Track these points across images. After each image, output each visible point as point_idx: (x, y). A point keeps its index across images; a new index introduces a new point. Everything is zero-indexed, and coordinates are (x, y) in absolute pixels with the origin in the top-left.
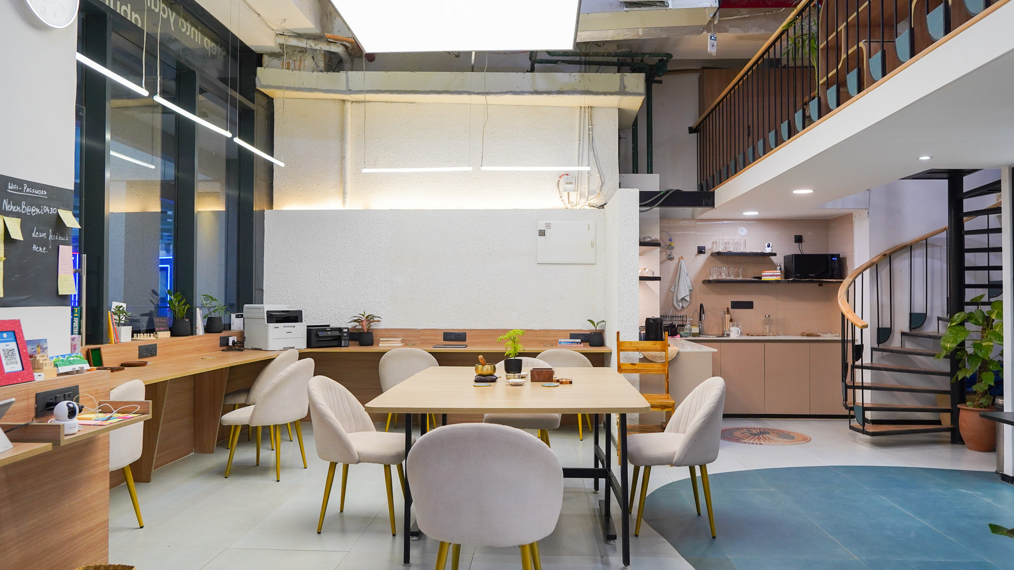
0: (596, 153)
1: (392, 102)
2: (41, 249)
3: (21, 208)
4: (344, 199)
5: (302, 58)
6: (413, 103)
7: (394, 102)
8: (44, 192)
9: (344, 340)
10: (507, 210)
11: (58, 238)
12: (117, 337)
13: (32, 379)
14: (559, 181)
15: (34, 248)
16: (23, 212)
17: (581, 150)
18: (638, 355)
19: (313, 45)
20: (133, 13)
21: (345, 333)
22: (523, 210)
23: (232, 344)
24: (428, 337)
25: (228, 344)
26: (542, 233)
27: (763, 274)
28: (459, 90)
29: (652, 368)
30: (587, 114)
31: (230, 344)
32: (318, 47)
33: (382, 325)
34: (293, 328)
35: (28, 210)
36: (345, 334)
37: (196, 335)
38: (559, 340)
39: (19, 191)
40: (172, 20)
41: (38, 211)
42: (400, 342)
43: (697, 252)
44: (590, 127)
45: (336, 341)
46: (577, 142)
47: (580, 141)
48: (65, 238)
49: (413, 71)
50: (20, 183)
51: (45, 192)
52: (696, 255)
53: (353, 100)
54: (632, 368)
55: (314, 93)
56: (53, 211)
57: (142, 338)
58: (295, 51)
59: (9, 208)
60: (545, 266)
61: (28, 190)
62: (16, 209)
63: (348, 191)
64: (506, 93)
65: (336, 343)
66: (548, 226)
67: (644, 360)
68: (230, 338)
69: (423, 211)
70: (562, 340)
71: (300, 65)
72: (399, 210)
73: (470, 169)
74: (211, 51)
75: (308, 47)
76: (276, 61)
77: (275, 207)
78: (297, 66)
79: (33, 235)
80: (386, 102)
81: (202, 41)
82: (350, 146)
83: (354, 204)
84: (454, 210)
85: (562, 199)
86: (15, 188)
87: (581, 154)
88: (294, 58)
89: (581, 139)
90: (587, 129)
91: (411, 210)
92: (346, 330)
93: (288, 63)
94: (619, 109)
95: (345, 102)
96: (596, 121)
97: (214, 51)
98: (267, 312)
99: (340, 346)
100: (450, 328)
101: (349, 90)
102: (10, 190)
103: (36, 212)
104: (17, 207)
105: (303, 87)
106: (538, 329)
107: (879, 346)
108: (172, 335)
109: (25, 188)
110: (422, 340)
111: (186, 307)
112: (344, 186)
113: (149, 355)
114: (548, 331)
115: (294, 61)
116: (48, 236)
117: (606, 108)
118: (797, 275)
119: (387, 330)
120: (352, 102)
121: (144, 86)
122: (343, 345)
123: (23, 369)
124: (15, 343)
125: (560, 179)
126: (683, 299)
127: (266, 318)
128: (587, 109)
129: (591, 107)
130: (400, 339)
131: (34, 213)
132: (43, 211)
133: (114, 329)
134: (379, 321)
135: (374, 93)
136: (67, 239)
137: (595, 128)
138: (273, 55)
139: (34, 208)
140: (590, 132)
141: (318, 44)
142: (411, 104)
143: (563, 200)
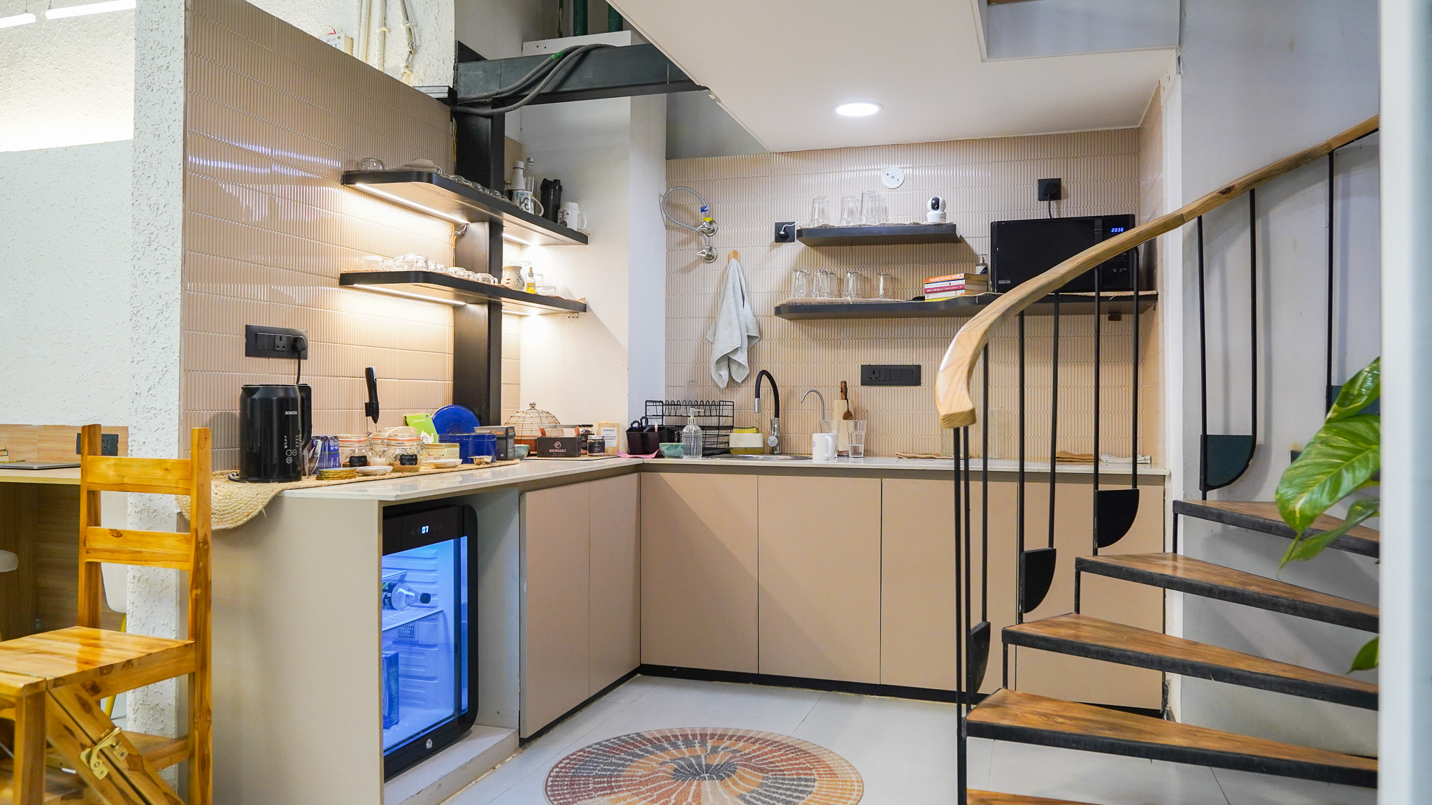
27: (926, 286)
29: (157, 550)
43: (773, 239)
52: (772, 247)
54: (111, 546)
107: (1204, 498)
118: (1000, 282)
126: (727, 359)
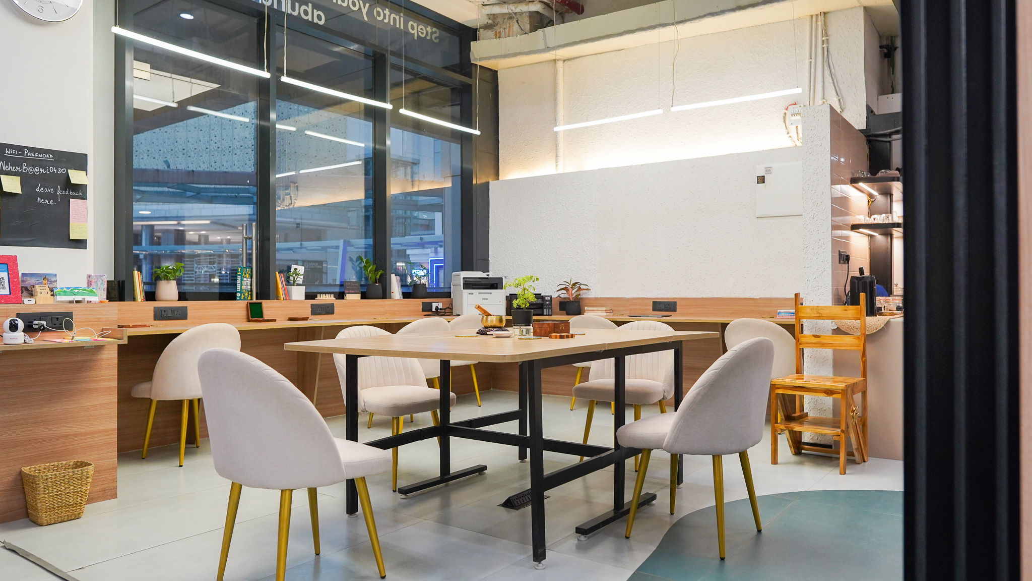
0: (833, 71)
1: (601, 53)
2: (47, 201)
3: (21, 168)
4: (557, 162)
5: (511, 24)
6: (621, 50)
7: (603, 53)
8: (49, 156)
9: (546, 308)
10: (721, 156)
11: (69, 192)
12: (288, 294)
13: (21, 302)
14: (785, 114)
15: (38, 200)
16: (23, 171)
17: (813, 70)
18: (829, 325)
19: (513, 8)
20: (315, 11)
21: (548, 300)
22: (739, 154)
23: (435, 309)
24: (637, 307)
25: (432, 309)
26: (761, 180)
28: (653, 24)
29: (841, 342)
30: (819, 23)
31: (434, 310)
32: (518, 10)
33: (592, 294)
34: (490, 295)
35: (30, 170)
36: (548, 303)
37: (390, 298)
38: (778, 311)
39: (18, 154)
40: (364, 11)
41: (42, 171)
42: (604, 312)
44: (824, 38)
45: (540, 310)
46: (807, 61)
47: (811, 58)
48: (79, 193)
49: (604, 14)
50: (20, 149)
51: (51, 155)
53: (565, 58)
54: (814, 341)
55: (519, 57)
56: (61, 171)
57: (324, 298)
58: (505, 19)
59: (7, 169)
60: (766, 220)
61: (29, 154)
62: (15, 168)
63: (561, 154)
64: (704, 16)
65: (539, 311)
66: (768, 170)
67: (838, 331)
68: (433, 304)
69: (631, 167)
70: (782, 311)
71: (509, 32)
72: (607, 168)
73: (660, 111)
74: (418, 33)
75: (510, 11)
76: (490, 33)
77: (501, 178)
78: (507, 33)
79: (38, 190)
80: (596, 54)
81: (406, 24)
82: (562, 107)
83: (567, 165)
84: (662, 163)
85: (789, 135)
86: (13, 152)
87: (812, 75)
88: (504, 26)
89: (813, 57)
90: (820, 42)
91: (619, 167)
92: (549, 298)
93: (500, 32)
94: (865, 8)
95: (555, 62)
96: (832, 30)
97: (422, 33)
98: (464, 278)
99: (542, 314)
100: (659, 296)
101: (548, 48)
102: (8, 154)
103: (40, 171)
104: (17, 167)
105: (509, 53)
106: (758, 298)
108: (362, 298)
109: (26, 153)
110: (630, 310)
111: (380, 273)
112: (557, 150)
113: (324, 312)
114: (771, 299)
115: (504, 29)
116: (56, 191)
117: (847, 9)
119: (597, 299)
120: (564, 61)
121: (265, 69)
122: (545, 314)
123: (10, 294)
124: (6, 273)
125: (786, 111)
127: (462, 284)
128: (819, 16)
129: (825, 13)
130: (605, 309)
131: (37, 172)
132: (48, 171)
133: (283, 287)
134: (587, 289)
135: (570, 46)
136: (80, 194)
137: (831, 40)
138: (487, 27)
139: (37, 169)
140: (824, 46)
141: (517, 7)
142: (619, 52)
143: (790, 137)
